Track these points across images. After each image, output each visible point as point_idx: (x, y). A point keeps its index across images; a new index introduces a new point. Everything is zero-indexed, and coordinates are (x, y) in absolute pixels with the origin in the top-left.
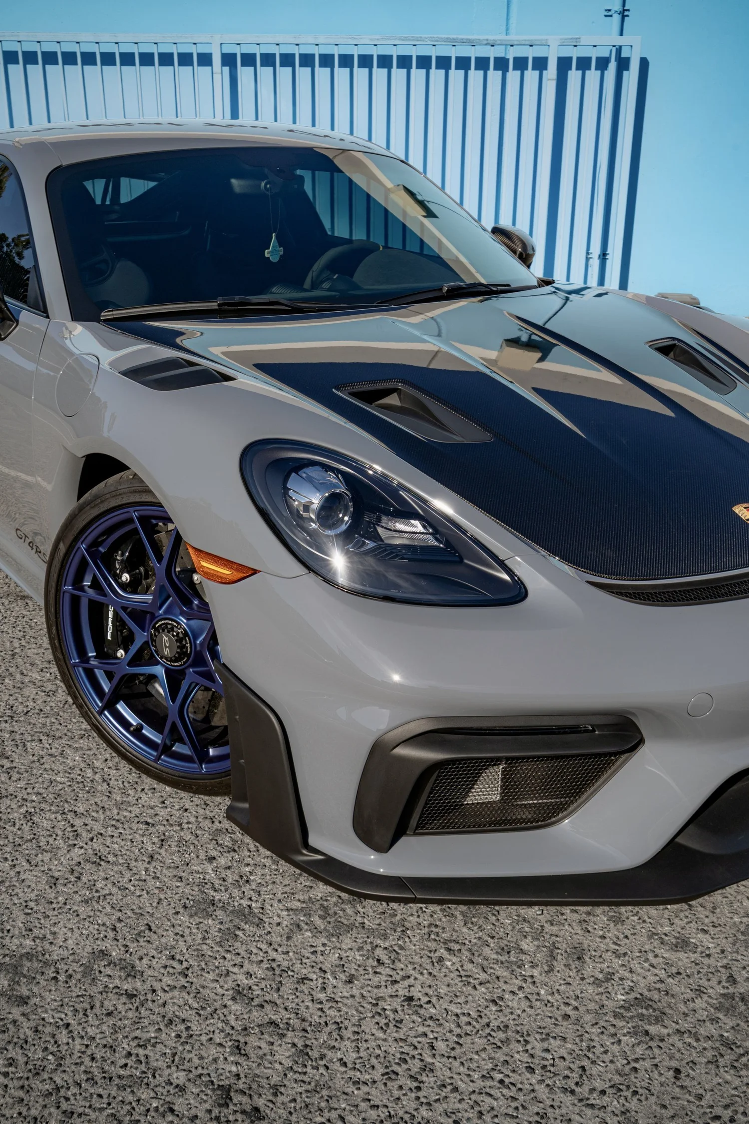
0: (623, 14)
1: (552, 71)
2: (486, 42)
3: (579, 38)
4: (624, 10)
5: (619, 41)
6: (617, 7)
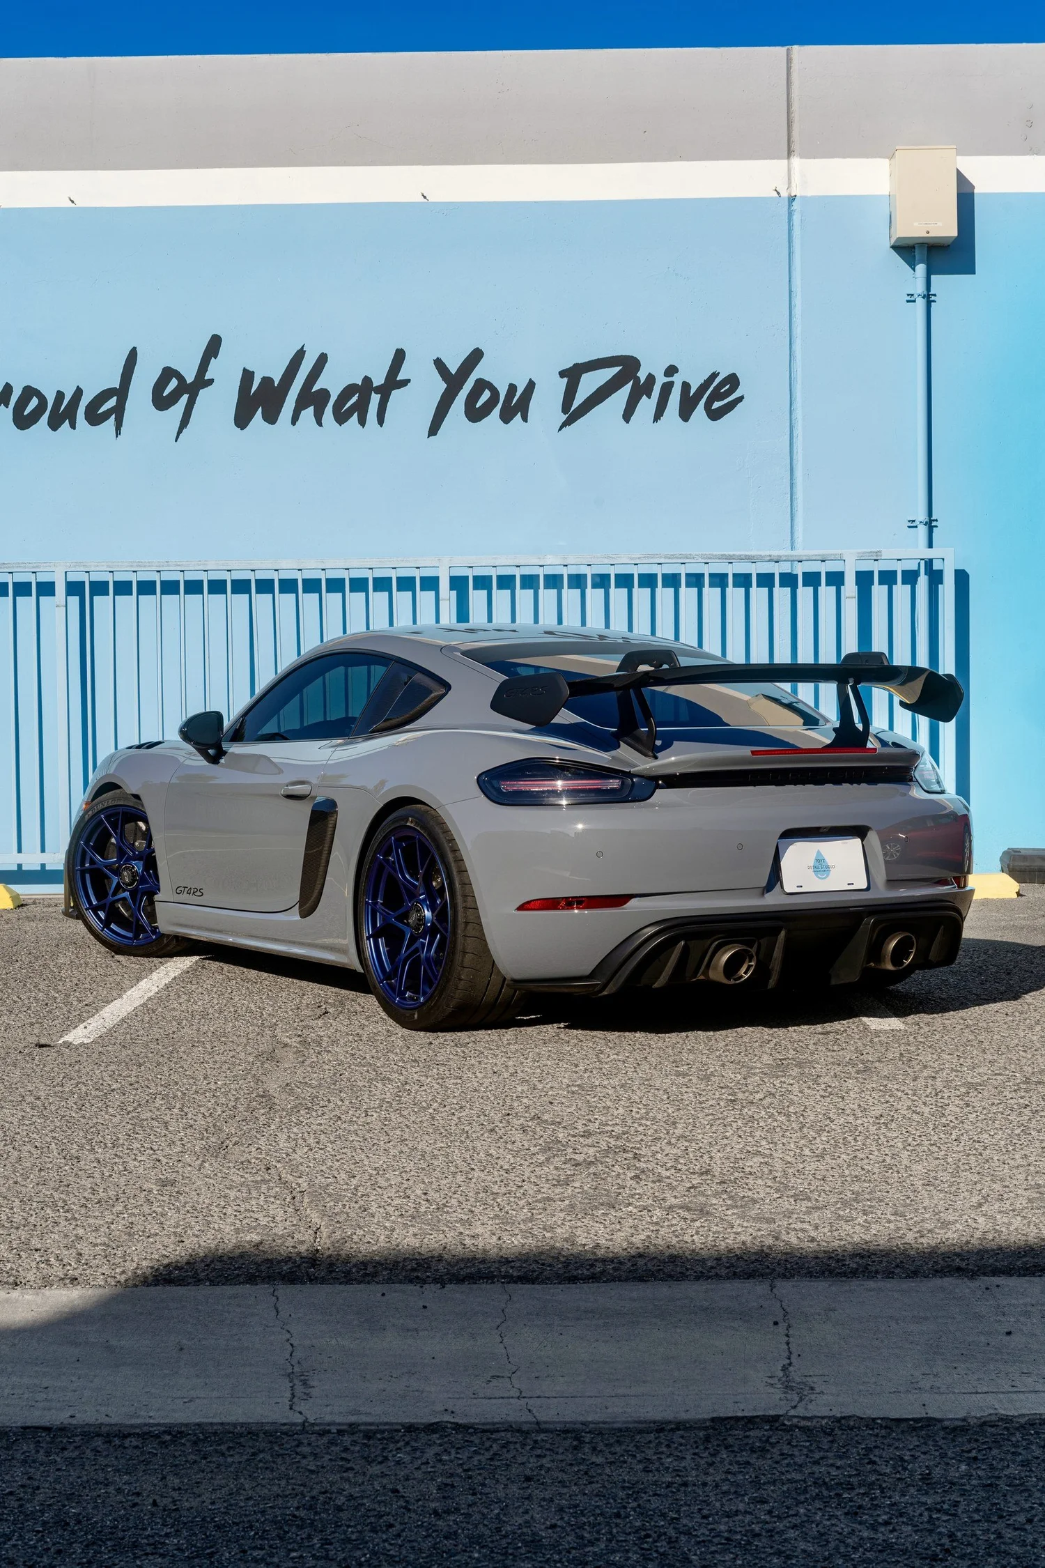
0: (930, 525)
1: (850, 588)
2: (769, 558)
3: (880, 552)
4: (931, 521)
5: (929, 554)
6: (922, 516)
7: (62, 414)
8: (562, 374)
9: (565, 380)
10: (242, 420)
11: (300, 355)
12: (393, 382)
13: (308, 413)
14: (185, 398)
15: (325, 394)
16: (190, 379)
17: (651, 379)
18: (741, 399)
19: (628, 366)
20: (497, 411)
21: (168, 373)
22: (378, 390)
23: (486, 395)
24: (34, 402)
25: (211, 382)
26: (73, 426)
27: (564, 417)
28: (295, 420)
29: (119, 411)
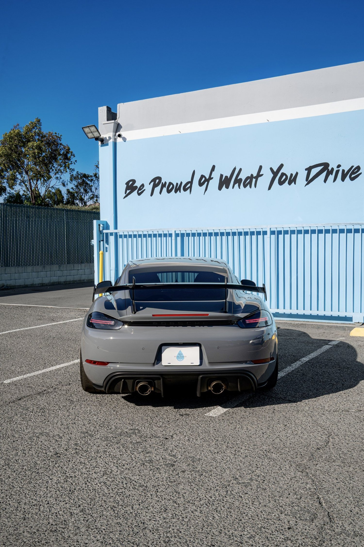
7: (177, 189)
8: (306, 170)
9: (307, 171)
10: (220, 188)
11: (235, 169)
12: (259, 175)
13: (237, 185)
14: (206, 183)
15: (241, 180)
16: (207, 177)
17: (333, 169)
18: (361, 173)
19: (326, 166)
20: (287, 182)
21: (202, 176)
22: (255, 178)
23: (284, 177)
24: (171, 186)
25: (212, 178)
26: (180, 192)
27: (306, 182)
28: (233, 188)
29: (191, 187)
